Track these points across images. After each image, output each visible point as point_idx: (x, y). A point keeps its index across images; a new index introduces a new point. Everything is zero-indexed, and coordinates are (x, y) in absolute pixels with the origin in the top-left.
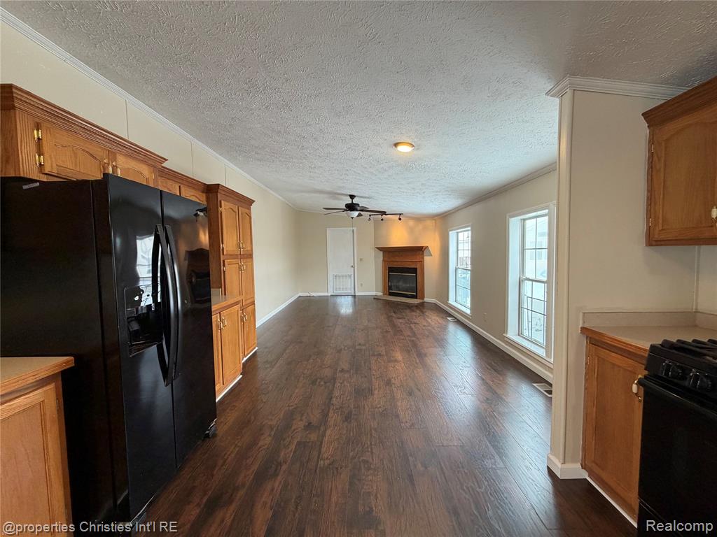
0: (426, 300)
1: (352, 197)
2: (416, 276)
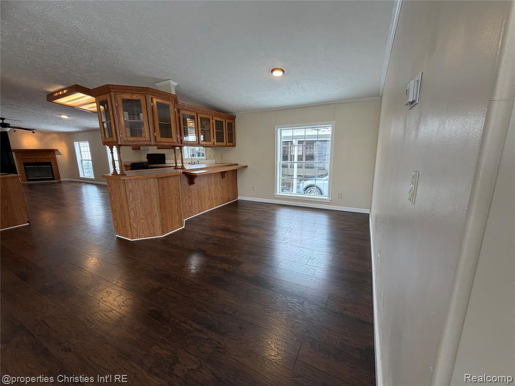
0: (61, 180)
1: (2, 119)
2: (51, 167)
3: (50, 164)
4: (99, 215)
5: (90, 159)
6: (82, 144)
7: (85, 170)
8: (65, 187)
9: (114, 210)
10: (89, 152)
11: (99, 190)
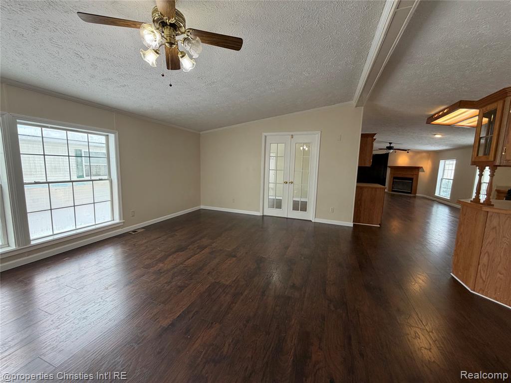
0: (417, 195)
1: (390, 143)
2: (412, 182)
3: (412, 179)
4: (440, 241)
5: (452, 178)
6: (448, 162)
7: (442, 189)
8: (418, 202)
9: (459, 243)
10: (453, 171)
11: (450, 213)
